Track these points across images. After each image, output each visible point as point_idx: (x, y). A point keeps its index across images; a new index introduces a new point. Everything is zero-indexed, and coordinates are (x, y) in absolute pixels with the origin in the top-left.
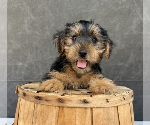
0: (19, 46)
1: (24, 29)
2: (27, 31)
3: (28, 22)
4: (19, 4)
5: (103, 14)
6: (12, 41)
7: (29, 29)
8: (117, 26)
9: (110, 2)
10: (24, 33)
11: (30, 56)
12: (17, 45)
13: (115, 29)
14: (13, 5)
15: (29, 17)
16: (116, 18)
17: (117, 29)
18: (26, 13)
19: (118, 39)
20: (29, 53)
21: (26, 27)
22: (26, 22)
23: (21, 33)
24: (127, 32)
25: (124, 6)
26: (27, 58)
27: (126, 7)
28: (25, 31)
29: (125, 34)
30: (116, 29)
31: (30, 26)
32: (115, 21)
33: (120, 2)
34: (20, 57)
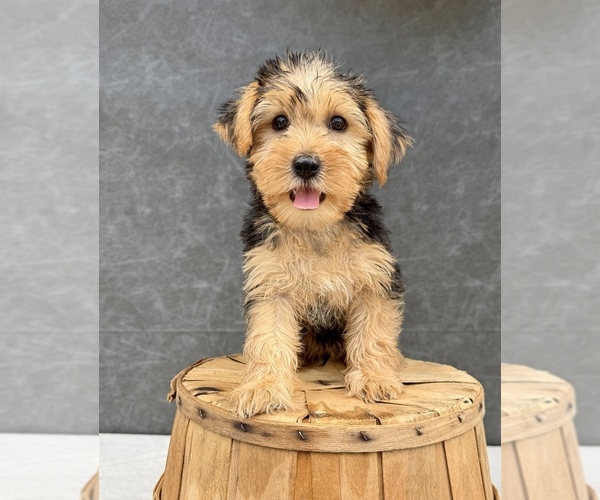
0: (201, 238)
1: (215, 195)
2: (225, 203)
3: (227, 180)
4: (205, 136)
5: (419, 154)
6: (185, 226)
7: (228, 195)
8: (461, 184)
9: (438, 123)
10: (216, 206)
11: (230, 265)
12: (197, 237)
13: (454, 190)
14: (191, 137)
15: (229, 167)
16: (457, 164)
17: (460, 191)
18: (221, 157)
19: (462, 218)
20: (226, 255)
21: (221, 191)
22: (221, 178)
23: (208, 206)
24: (488, 198)
25: (477, 133)
26: (221, 269)
27: (483, 133)
28: (217, 201)
29: (483, 203)
30: (458, 191)
31: (231, 188)
32: (452, 172)
33: (466, 123)
34: (203, 267)
